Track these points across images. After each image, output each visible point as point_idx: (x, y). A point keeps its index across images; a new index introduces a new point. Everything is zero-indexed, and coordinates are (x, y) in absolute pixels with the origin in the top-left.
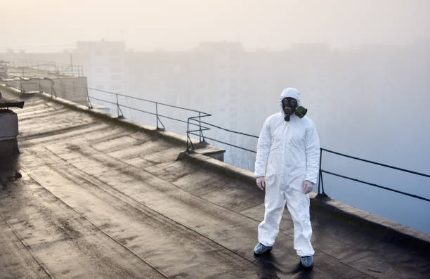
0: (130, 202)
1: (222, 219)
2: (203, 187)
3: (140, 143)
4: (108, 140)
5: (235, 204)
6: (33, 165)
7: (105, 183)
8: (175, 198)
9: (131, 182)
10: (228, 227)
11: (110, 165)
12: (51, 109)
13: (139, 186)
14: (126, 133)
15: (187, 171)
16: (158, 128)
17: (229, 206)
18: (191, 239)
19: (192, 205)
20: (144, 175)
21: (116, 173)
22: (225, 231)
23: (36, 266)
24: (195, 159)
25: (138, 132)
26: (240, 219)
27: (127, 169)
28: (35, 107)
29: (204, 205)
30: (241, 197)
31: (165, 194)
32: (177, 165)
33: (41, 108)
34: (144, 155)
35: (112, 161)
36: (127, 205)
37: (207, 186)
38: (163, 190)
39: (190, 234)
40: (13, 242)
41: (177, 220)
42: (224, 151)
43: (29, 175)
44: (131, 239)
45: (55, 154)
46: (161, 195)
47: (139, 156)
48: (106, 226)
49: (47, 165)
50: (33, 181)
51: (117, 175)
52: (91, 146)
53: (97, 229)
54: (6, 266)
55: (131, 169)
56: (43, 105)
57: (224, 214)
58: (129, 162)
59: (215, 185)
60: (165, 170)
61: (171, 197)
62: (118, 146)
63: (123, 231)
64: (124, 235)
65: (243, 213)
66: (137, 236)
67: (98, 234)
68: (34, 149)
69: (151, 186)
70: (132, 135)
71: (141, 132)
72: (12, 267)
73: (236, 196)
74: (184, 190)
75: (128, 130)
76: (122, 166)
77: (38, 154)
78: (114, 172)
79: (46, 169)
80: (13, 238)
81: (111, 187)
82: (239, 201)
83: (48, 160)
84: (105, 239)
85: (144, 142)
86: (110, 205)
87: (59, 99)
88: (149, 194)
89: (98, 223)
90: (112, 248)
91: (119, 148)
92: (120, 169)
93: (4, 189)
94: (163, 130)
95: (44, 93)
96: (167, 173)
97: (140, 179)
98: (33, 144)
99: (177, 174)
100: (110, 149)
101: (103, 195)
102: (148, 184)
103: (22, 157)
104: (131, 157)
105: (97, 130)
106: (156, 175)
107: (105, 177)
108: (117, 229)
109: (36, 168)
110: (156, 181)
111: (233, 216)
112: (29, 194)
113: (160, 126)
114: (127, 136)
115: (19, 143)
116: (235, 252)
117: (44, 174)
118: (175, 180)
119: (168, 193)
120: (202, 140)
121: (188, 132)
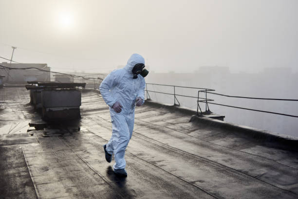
0: (158, 143)
1: (226, 153)
2: (210, 136)
4: (140, 113)
5: (236, 146)
6: (89, 124)
7: (138, 134)
8: (190, 142)
9: (157, 133)
10: (232, 158)
11: (142, 125)
12: (101, 98)
13: (163, 135)
14: (152, 109)
15: (197, 128)
16: (175, 104)
17: (232, 147)
18: (204, 163)
19: (202, 146)
20: (167, 130)
21: (147, 129)
22: (230, 159)
23: (92, 172)
24: (203, 119)
25: (161, 108)
26: (240, 153)
27: (154, 127)
28: (91, 97)
29: (211, 146)
30: (239, 142)
31: (182, 140)
32: (190, 125)
33: (95, 97)
34: (166, 120)
35: (143, 123)
36: (155, 145)
37: (213, 136)
38: (180, 138)
39: (203, 160)
40: (76, 159)
41: (193, 153)
42: (224, 117)
43: (87, 129)
44: (160, 161)
45: (104, 119)
46: (179, 140)
47: (162, 120)
48: (141, 154)
49: (99, 124)
50: (89, 132)
51: (147, 130)
53: (134, 156)
54: (71, 171)
55: (157, 127)
56: (96, 96)
57: (228, 151)
58: (155, 123)
59: (219, 135)
60: (181, 127)
61: (186, 141)
62: (147, 116)
63: (153, 157)
64: (154, 159)
65: (242, 150)
66: (163, 160)
67: (135, 158)
68: (91, 116)
69: (172, 135)
70: (157, 110)
71: (163, 108)
72: (76, 172)
73: (236, 141)
74: (196, 138)
75: (153, 107)
76: (151, 125)
77: (93, 119)
78: (145, 128)
79: (98, 126)
80: (77, 158)
81: (144, 136)
82: (238, 144)
83: (100, 122)
84: (141, 161)
85: (165, 113)
86: (143, 144)
88: (170, 139)
89: (135, 153)
90: (146, 166)
91: (148, 116)
92: (149, 127)
93: (70, 135)
94: (179, 106)
95: (97, 89)
96: (183, 129)
97: (163, 132)
99: (190, 130)
100: (142, 117)
101: (137, 139)
102: (170, 135)
103: (83, 120)
104: (156, 121)
106: (175, 130)
107: (139, 131)
108: (149, 156)
109: (92, 125)
110: (175, 133)
111: (234, 152)
112: (87, 138)
113: (177, 103)
114: (153, 110)
115: (81, 114)
116: (240, 171)
117: (97, 129)
118: (189, 132)
119: (184, 139)
120: (207, 110)
121: (198, 101)
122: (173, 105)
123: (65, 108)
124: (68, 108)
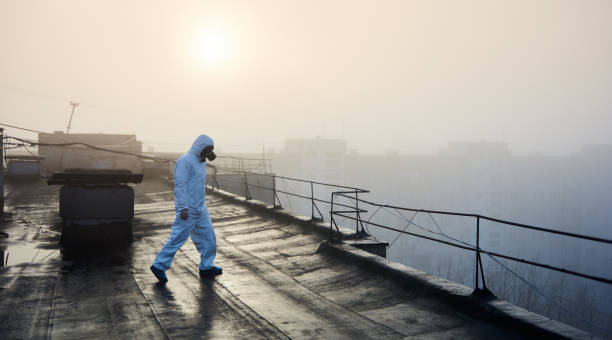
0: (223, 294)
2: (330, 283)
3: (287, 236)
4: (250, 233)
5: (361, 304)
8: (285, 293)
9: (242, 274)
10: (326, 327)
11: (231, 257)
13: (249, 278)
14: (277, 225)
15: (322, 265)
16: (314, 219)
17: (350, 305)
18: (263, 335)
20: (264, 267)
22: (319, 330)
30: (375, 295)
31: (273, 288)
34: (283, 248)
35: (237, 253)
38: (275, 284)
40: (39, 319)
46: (269, 288)
47: (275, 249)
52: (224, 238)
53: (153, 316)
58: (258, 254)
59: (349, 281)
60: (294, 264)
61: (279, 291)
64: (180, 325)
65: (361, 313)
67: (149, 321)
68: (155, 238)
69: (264, 279)
70: (282, 228)
73: (368, 294)
74: (303, 285)
75: (280, 223)
76: (245, 258)
78: (230, 263)
80: (44, 316)
82: (368, 300)
84: (153, 326)
85: (292, 235)
87: (220, 191)
88: (253, 287)
89: (159, 311)
90: (150, 336)
91: (258, 240)
92: (240, 261)
94: (321, 220)
96: (294, 267)
97: (255, 271)
98: (157, 234)
99: (308, 268)
100: (246, 241)
102: (261, 277)
104: (264, 250)
105: (244, 223)
106: (279, 268)
108: (177, 318)
110: (274, 274)
111: (344, 316)
113: (317, 215)
114: (277, 228)
118: (300, 274)
119: (280, 288)
120: (360, 230)
121: (332, 213)
122: (310, 218)
123: (103, 221)
124: (108, 222)
